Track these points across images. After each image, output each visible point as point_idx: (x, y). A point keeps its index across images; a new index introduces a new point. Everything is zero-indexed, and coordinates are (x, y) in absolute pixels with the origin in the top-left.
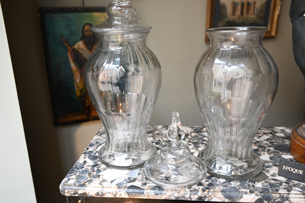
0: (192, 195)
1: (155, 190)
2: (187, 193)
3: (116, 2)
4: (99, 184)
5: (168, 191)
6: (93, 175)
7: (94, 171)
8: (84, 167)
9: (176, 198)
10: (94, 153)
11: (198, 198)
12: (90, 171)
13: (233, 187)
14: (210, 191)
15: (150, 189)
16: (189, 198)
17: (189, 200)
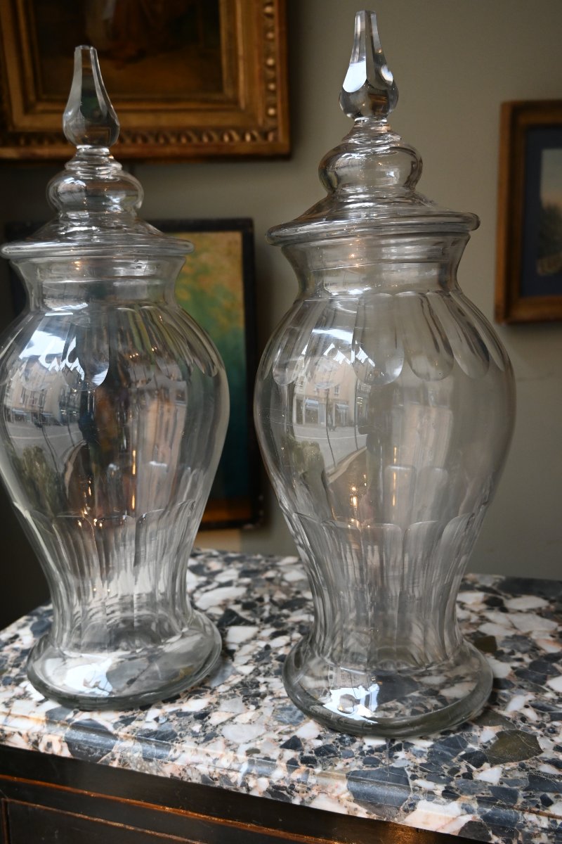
0: (251, 778)
1: (147, 745)
2: (240, 767)
5: (184, 751)
9: (203, 777)
11: (271, 788)
13: (397, 769)
14: (311, 769)
15: (133, 738)
16: (242, 786)
17: (243, 791)
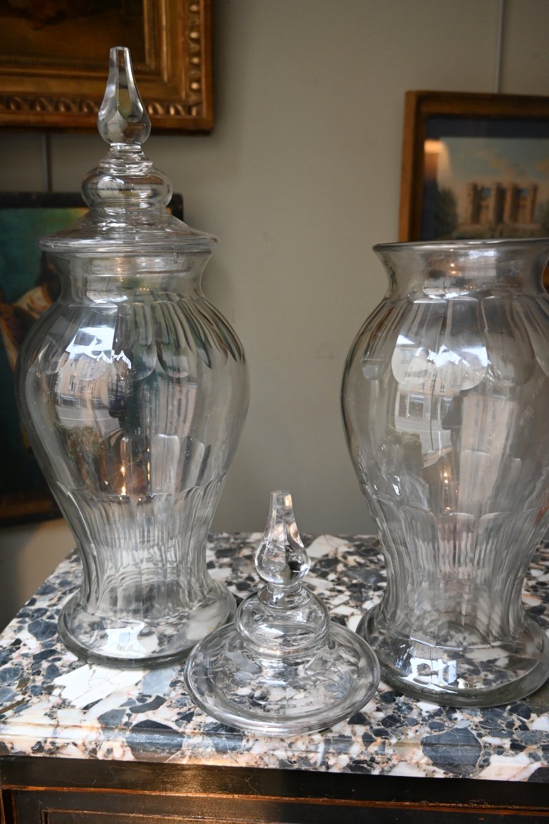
0: (331, 756)
1: (217, 739)
2: (317, 748)
3: (113, 166)
4: (46, 714)
5: (257, 740)
6: (33, 684)
7: (38, 673)
8: (11, 659)
9: (282, 762)
10: (48, 614)
11: (351, 763)
12: (27, 671)
13: (461, 729)
14: (387, 741)
15: (201, 734)
16: (321, 765)
17: (323, 769)
